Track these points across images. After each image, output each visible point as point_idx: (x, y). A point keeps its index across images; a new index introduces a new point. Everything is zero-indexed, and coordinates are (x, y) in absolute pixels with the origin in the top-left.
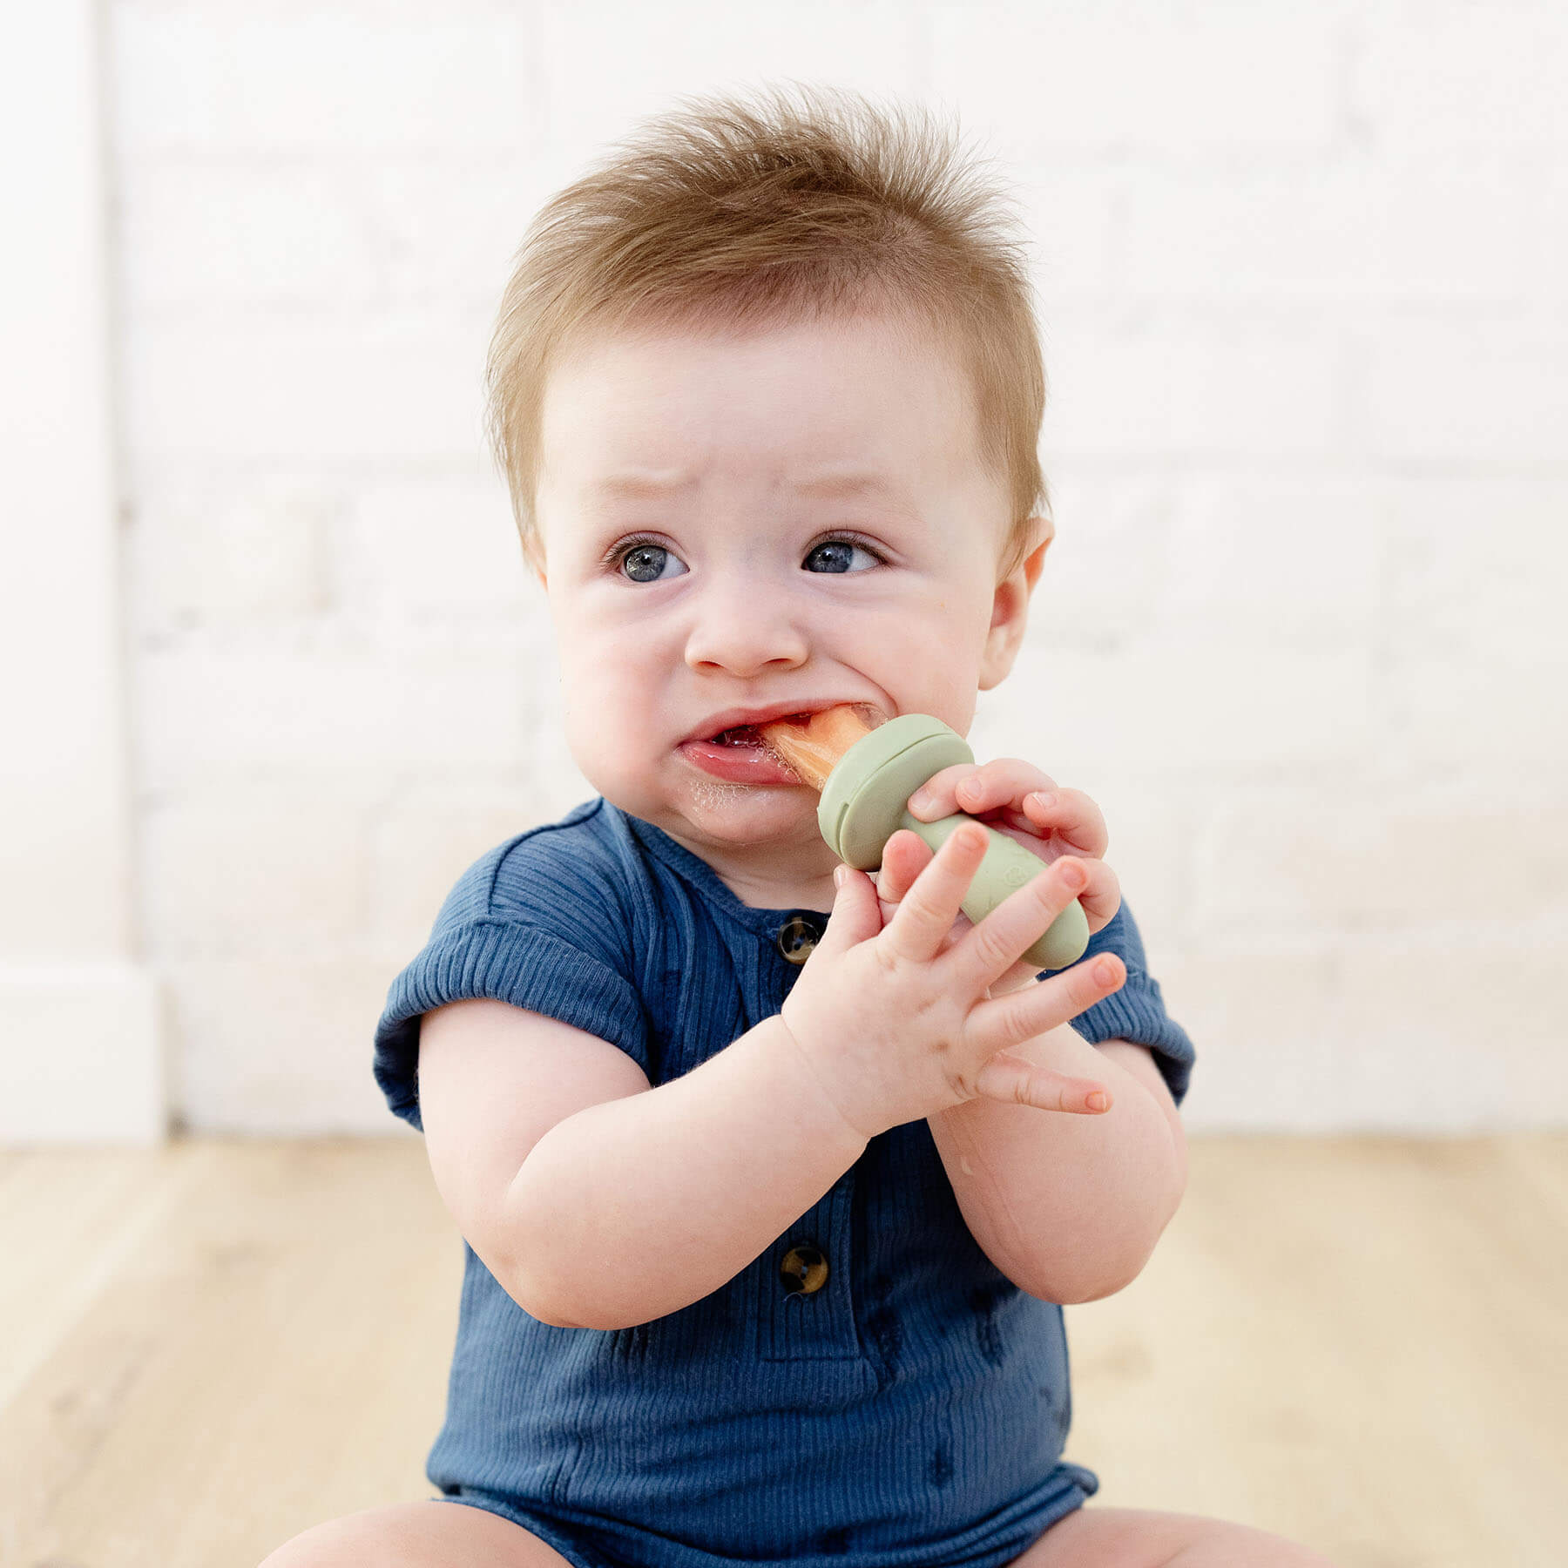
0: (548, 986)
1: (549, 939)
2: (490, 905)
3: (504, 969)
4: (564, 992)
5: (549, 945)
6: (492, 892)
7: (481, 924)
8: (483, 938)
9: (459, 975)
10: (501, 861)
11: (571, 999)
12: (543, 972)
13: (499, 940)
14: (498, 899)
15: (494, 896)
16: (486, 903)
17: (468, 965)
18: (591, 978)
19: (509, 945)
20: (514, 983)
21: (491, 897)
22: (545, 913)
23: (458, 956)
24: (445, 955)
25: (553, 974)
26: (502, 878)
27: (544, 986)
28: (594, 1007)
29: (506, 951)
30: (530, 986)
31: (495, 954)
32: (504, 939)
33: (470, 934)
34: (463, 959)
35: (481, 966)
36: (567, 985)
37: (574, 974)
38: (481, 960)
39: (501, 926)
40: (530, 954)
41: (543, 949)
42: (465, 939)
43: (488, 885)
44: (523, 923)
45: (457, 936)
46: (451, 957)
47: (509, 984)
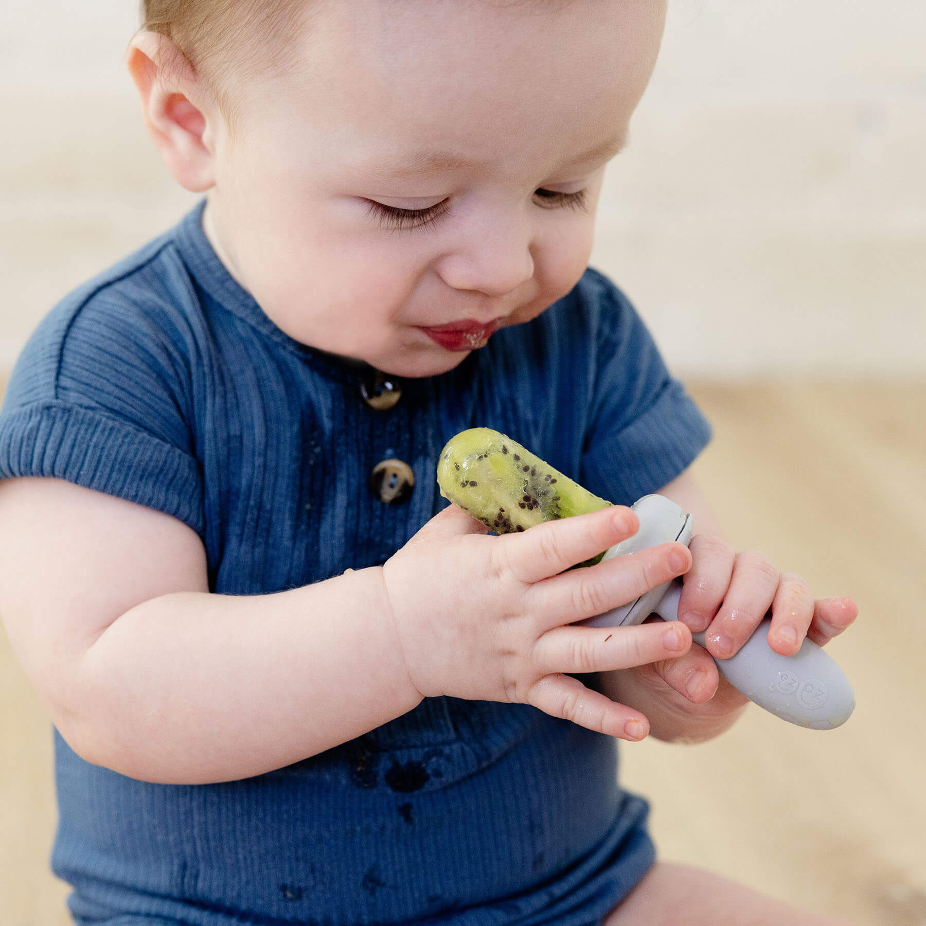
0: (112, 471)
1: (111, 423)
2: (57, 387)
3: (70, 455)
4: (127, 475)
5: (112, 429)
6: (58, 373)
7: (48, 408)
8: (51, 422)
9: (29, 457)
10: (65, 337)
11: (133, 480)
12: (107, 457)
13: (66, 424)
14: (65, 382)
15: (62, 378)
16: (52, 386)
17: (38, 451)
18: (151, 458)
19: (75, 429)
20: (80, 469)
21: (57, 379)
22: (108, 393)
23: (29, 438)
24: (16, 436)
25: (116, 459)
26: (68, 358)
27: (108, 470)
28: (155, 484)
29: (72, 436)
30: (95, 470)
31: (62, 440)
32: (71, 423)
33: (39, 417)
34: (33, 441)
35: (50, 452)
36: (129, 468)
37: (135, 455)
38: (50, 446)
39: (67, 411)
40: (94, 440)
41: (106, 433)
42: (35, 420)
43: (54, 366)
44: (87, 408)
45: (27, 417)
46: (22, 440)
47: (76, 470)
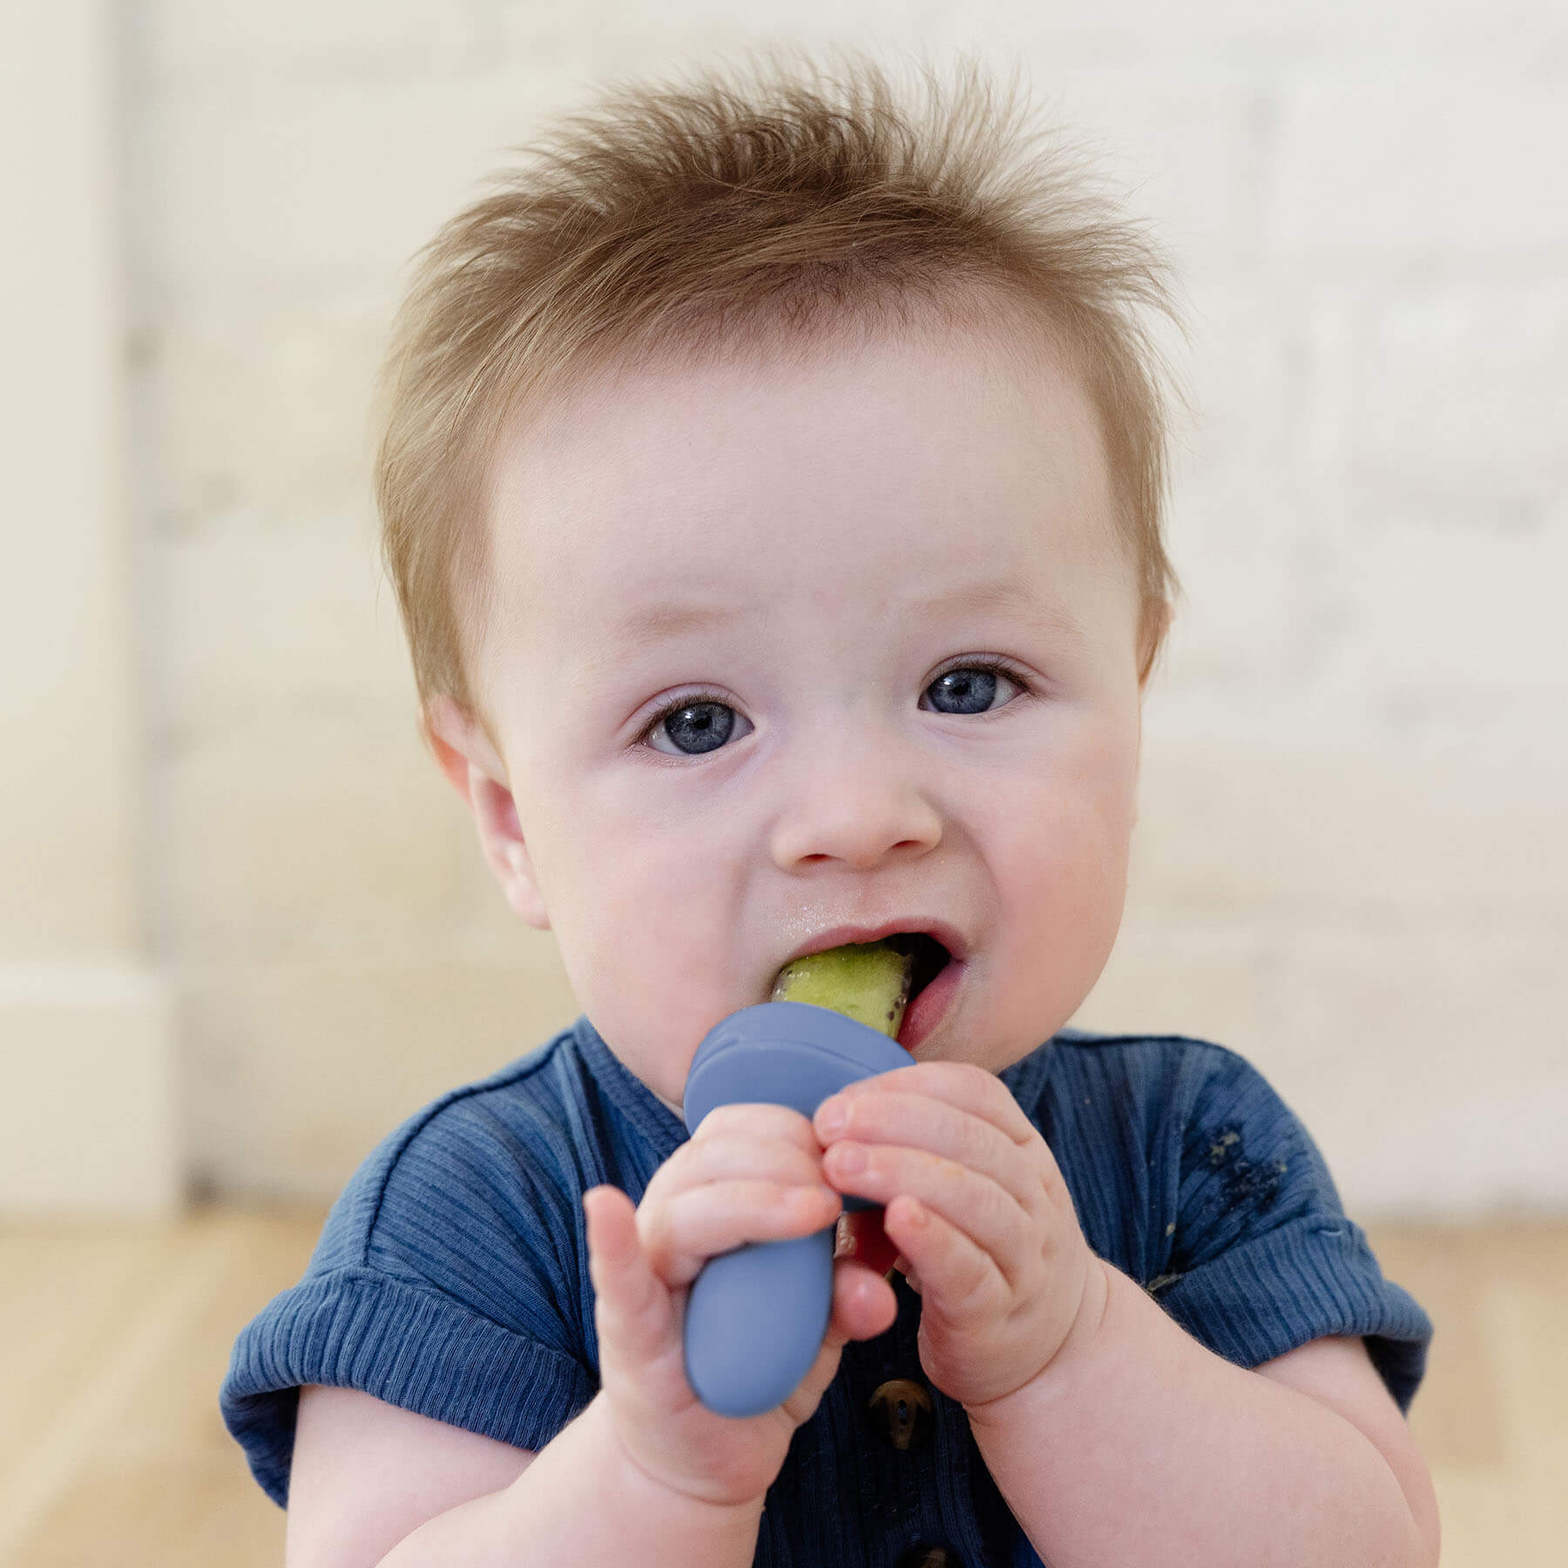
0: (432, 1379)
1: (436, 1305)
2: (367, 1247)
3: (376, 1354)
4: (454, 1385)
5: (437, 1313)
6: (372, 1227)
7: (352, 1280)
9: (318, 1354)
10: (390, 1170)
12: (427, 1356)
13: (375, 1306)
14: (380, 1240)
15: (376, 1233)
16: (361, 1245)
17: (331, 1343)
18: (489, 1360)
19: (387, 1312)
20: (387, 1377)
21: (370, 1234)
22: (439, 1262)
23: (319, 1325)
24: (302, 1318)
26: (390, 1205)
27: (426, 1378)
29: (381, 1325)
30: (408, 1379)
31: (367, 1329)
32: (381, 1303)
33: (337, 1294)
35: (347, 1348)
36: (457, 1373)
37: (466, 1354)
39: (378, 1284)
41: (429, 1321)
42: (331, 1299)
43: (368, 1214)
44: (405, 1280)
45: (322, 1293)
46: (309, 1324)
47: (381, 1377)
